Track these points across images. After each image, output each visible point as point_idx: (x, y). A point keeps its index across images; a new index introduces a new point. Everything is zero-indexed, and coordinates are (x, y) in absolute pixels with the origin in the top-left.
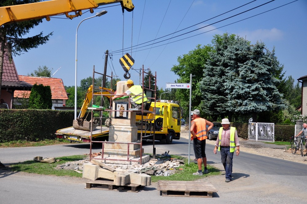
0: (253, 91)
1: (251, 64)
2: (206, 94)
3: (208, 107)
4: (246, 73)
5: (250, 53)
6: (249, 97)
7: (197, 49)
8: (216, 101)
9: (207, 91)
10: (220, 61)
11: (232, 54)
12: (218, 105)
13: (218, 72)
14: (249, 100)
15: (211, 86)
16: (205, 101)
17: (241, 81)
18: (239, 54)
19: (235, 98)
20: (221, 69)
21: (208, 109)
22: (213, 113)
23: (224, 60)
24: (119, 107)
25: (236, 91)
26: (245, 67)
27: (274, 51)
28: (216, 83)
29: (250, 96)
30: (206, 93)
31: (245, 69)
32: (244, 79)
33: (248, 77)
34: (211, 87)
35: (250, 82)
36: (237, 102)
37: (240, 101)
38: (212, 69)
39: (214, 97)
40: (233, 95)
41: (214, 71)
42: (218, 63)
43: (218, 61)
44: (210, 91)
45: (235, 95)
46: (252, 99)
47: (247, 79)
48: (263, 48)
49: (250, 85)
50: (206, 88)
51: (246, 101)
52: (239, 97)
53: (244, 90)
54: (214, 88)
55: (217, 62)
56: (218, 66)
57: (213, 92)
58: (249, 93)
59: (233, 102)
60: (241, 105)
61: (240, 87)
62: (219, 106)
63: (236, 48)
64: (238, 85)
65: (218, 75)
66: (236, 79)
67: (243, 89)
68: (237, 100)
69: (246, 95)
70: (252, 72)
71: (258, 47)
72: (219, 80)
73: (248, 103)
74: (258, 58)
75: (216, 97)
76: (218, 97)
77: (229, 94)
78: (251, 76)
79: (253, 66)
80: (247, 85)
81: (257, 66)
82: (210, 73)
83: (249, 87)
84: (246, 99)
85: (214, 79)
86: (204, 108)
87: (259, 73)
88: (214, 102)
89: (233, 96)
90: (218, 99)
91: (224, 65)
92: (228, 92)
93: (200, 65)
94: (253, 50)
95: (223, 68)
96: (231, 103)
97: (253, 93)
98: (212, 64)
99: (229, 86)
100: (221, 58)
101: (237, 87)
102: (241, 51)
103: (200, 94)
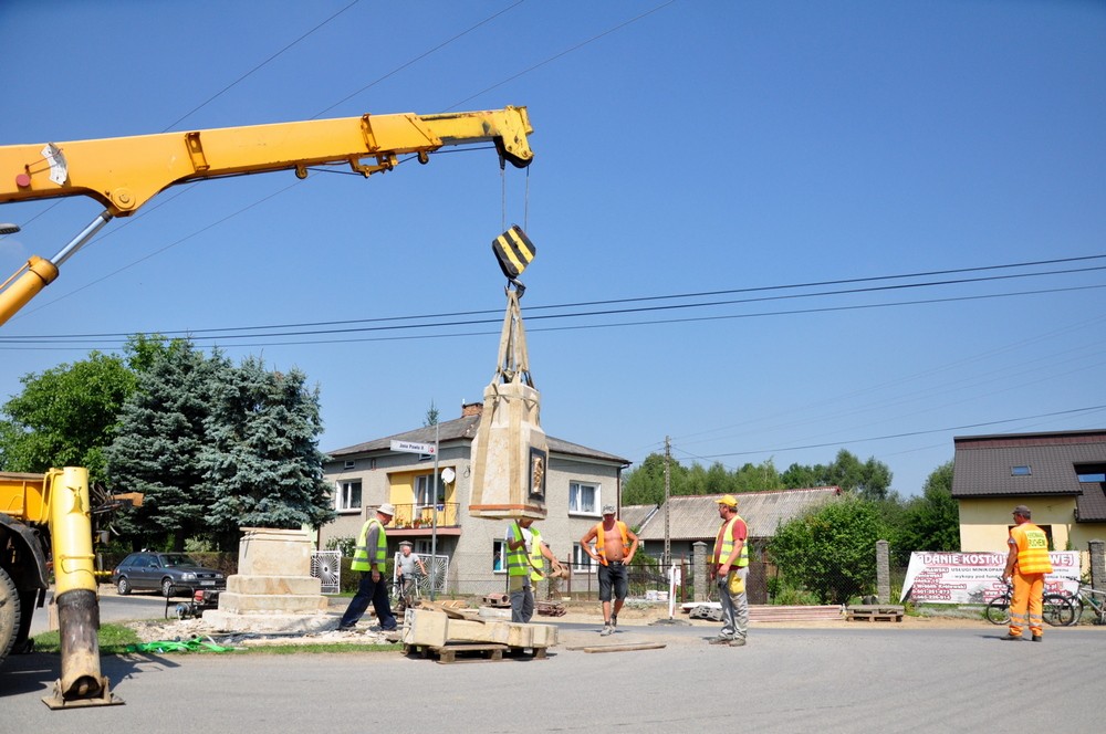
0: (283, 476)
1: (278, 414)
2: (125, 479)
3: (132, 515)
4: (267, 435)
5: (274, 390)
6: (273, 491)
7: (88, 360)
8: (157, 497)
9: (129, 473)
10: (175, 401)
11: (233, 387)
12: (160, 508)
13: (166, 425)
14: (273, 497)
15: (143, 459)
17: (251, 453)
18: (248, 390)
19: (235, 493)
20: (177, 420)
21: (127, 520)
22: (142, 530)
23: (187, 399)
25: (244, 477)
26: (266, 421)
27: (317, 392)
28: (162, 451)
29: (277, 488)
30: (129, 477)
31: (266, 425)
32: (262, 449)
33: (271, 444)
34: (144, 463)
35: (273, 455)
37: (250, 500)
38: (149, 419)
39: (151, 487)
40: (228, 484)
41: (157, 423)
42: (169, 403)
43: (168, 398)
44: (139, 471)
45: (237, 486)
46: (279, 495)
47: (269, 448)
48: (301, 383)
49: (277, 463)
50: (131, 463)
51: (264, 501)
52: (247, 488)
53: (264, 475)
54: (156, 465)
55: (166, 402)
56: (167, 410)
57: (150, 476)
58: (274, 481)
59: (233, 500)
60: (251, 509)
61: (251, 467)
62: (163, 513)
63: (242, 375)
65: (167, 434)
66: (238, 447)
67: (258, 471)
68: (244, 498)
69: (266, 487)
70: (281, 433)
71: (295, 378)
72: (169, 444)
73: (269, 504)
74: (292, 404)
75: (156, 488)
76: (165, 489)
77: (221, 480)
78: (280, 443)
79: (283, 419)
80: (268, 463)
81: (292, 422)
82: (141, 426)
83: (273, 468)
84: (265, 495)
85: (158, 443)
87: (297, 438)
88: (151, 501)
89: (231, 487)
90: (163, 492)
91: (184, 409)
92: (217, 476)
93: (99, 404)
94: (282, 385)
95: (182, 417)
96: (226, 503)
97: (282, 483)
98: (145, 404)
99: (222, 463)
100: (177, 392)
101: (245, 466)
102: (253, 382)
103: (97, 478)
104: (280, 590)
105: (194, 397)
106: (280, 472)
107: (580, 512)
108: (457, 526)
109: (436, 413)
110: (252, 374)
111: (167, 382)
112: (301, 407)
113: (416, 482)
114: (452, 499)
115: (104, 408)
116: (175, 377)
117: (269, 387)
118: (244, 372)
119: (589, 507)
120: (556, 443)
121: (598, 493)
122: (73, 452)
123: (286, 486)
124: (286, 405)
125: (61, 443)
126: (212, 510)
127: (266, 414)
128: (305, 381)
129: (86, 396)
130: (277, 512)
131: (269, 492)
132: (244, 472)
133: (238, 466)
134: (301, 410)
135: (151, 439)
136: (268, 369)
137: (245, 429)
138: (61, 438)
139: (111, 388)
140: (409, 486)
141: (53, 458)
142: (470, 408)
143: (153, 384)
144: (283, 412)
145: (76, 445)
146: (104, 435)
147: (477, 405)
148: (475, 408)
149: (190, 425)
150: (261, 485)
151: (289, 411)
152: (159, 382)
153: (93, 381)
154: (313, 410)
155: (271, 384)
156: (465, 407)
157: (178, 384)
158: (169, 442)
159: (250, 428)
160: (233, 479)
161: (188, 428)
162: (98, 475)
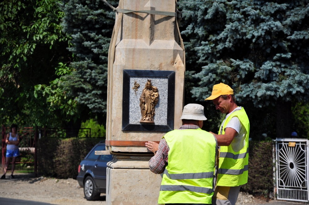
0: (294, 27)
2: (91, 39)
6: (281, 50)
9: (92, 29)
14: (281, 59)
16: (85, 63)
19: (225, 55)
21: (95, 95)
24: (140, 90)
25: (236, 31)
29: (285, 44)
30: (93, 35)
36: (237, 69)
37: (246, 65)
40: (216, 42)
45: (228, 44)
46: (289, 55)
49: (284, 6)
51: (267, 65)
53: (264, 26)
58: (281, 35)
61: (246, 15)
64: (238, 9)
67: (257, 22)
68: (238, 62)
69: (269, 44)
73: (275, 70)
77: (205, 38)
80: (272, 7)
83: (279, 15)
84: (269, 57)
89: (220, 47)
92: (200, 31)
96: (214, 71)
97: (293, 37)
99: (205, 12)
101: (237, 15)
103: (55, 37)
106: (288, 21)
123: (299, 41)
130: (285, 82)
131: (274, 52)
132: (236, 24)
133: (228, 16)
150: (262, 42)
160: (222, 35)
162: (57, 34)
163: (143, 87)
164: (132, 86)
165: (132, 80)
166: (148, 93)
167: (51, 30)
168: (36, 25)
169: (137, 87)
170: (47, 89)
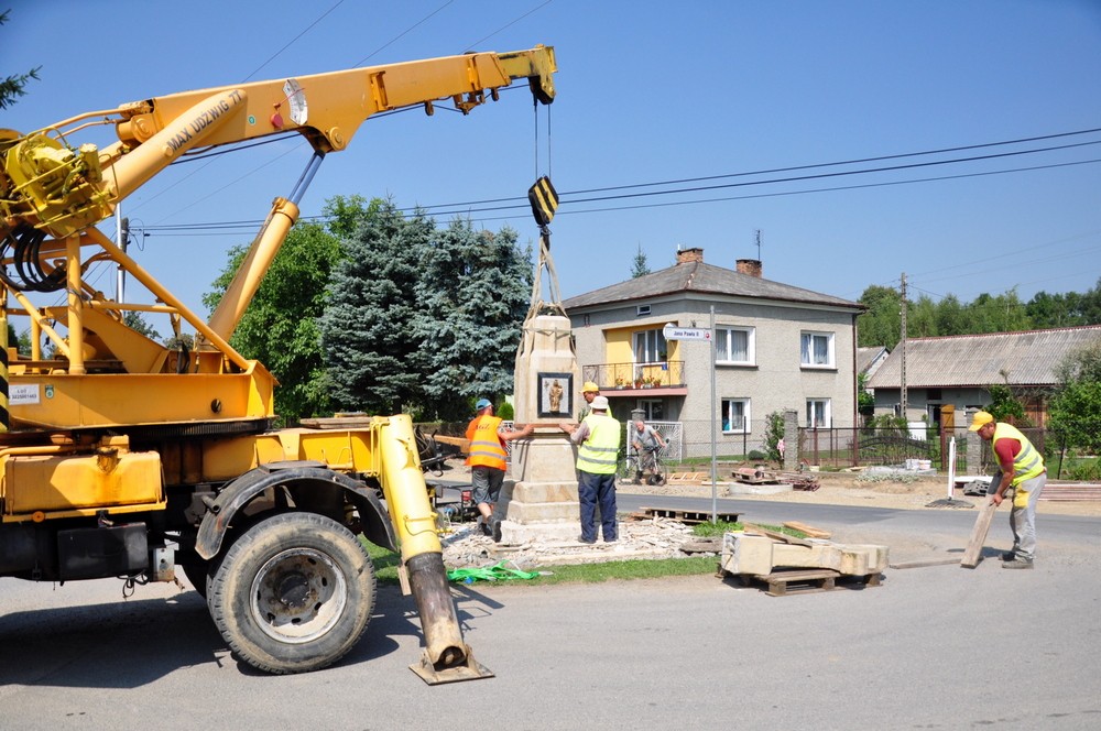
0: (503, 343)
1: (492, 277)
3: (350, 386)
4: (483, 300)
5: (486, 251)
6: (493, 359)
8: (373, 368)
9: (344, 344)
10: (382, 268)
11: (444, 251)
12: (377, 379)
13: (376, 293)
14: (494, 365)
15: (355, 329)
16: (337, 369)
17: (468, 320)
18: (460, 253)
19: (454, 362)
20: (386, 288)
22: (360, 401)
23: (395, 264)
24: (549, 387)
25: (463, 345)
26: (481, 286)
27: (529, 250)
28: (374, 321)
29: (496, 355)
30: (344, 348)
31: (481, 290)
32: (479, 315)
33: (488, 310)
34: (358, 333)
35: (491, 321)
36: (463, 372)
37: (470, 369)
38: (358, 288)
39: (367, 357)
40: (447, 353)
41: (366, 292)
42: (377, 270)
43: (375, 265)
44: (353, 342)
45: (456, 355)
47: (486, 314)
48: (513, 242)
49: (495, 329)
50: (344, 334)
51: (485, 369)
52: (465, 357)
53: (483, 342)
54: (369, 335)
55: (374, 269)
56: (375, 278)
57: (365, 346)
58: (493, 349)
59: (453, 370)
60: (472, 378)
61: (469, 334)
62: (380, 384)
63: (452, 238)
65: (378, 303)
66: (454, 314)
67: (477, 339)
68: (465, 367)
69: (486, 354)
70: (497, 297)
71: (507, 238)
72: (380, 312)
73: (490, 372)
74: (506, 265)
75: (372, 359)
76: (380, 359)
77: (438, 350)
78: (497, 308)
79: (498, 282)
80: (486, 329)
81: (508, 285)
82: (351, 296)
83: (491, 335)
84: (485, 364)
85: (371, 311)
86: (336, 388)
87: (514, 301)
88: (367, 372)
89: (450, 356)
90: (379, 363)
91: (392, 275)
92: (435, 345)
93: (306, 273)
94: (493, 246)
95: (391, 284)
96: (447, 374)
97: (502, 350)
98: (352, 272)
99: (439, 332)
100: (382, 258)
101: (463, 334)
102: (464, 244)
103: (311, 350)
104: (562, 497)
105: (402, 262)
106: (499, 339)
107: (812, 365)
108: (682, 386)
109: (644, 259)
110: (463, 236)
111: (372, 248)
112: (515, 267)
113: (634, 338)
114: (676, 356)
115: (311, 277)
116: (380, 242)
117: (480, 248)
118: (454, 234)
119: (821, 358)
120: (784, 289)
121: (831, 343)
122: (286, 324)
123: (506, 353)
124: (499, 266)
125: (273, 316)
126: (431, 380)
127: (479, 278)
128: (518, 239)
129: (293, 266)
130: (500, 381)
131: (489, 360)
132: (463, 340)
133: (456, 335)
134: (515, 271)
135: (362, 308)
136: (477, 229)
137: (458, 294)
138: (273, 311)
139: (315, 256)
140: (627, 343)
141: (268, 331)
142: (686, 255)
143: (359, 251)
144: (497, 274)
145: (288, 317)
146: (313, 305)
147: (693, 250)
148: (692, 254)
149: (399, 291)
150: (481, 353)
151: (503, 272)
152: (365, 249)
153: (298, 250)
154: (528, 270)
155: (482, 245)
156: (680, 253)
157: (384, 249)
158: (380, 310)
159: (464, 294)
160: (452, 348)
161: (398, 294)
162: (313, 347)
163: (551, 385)
164: (543, 384)
165: (544, 380)
166: (555, 389)
167: (307, 345)
168: (295, 342)
169: (547, 385)
170: (305, 388)
